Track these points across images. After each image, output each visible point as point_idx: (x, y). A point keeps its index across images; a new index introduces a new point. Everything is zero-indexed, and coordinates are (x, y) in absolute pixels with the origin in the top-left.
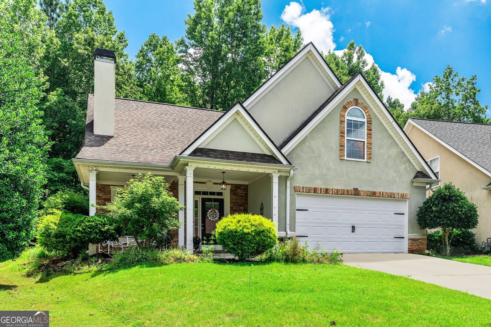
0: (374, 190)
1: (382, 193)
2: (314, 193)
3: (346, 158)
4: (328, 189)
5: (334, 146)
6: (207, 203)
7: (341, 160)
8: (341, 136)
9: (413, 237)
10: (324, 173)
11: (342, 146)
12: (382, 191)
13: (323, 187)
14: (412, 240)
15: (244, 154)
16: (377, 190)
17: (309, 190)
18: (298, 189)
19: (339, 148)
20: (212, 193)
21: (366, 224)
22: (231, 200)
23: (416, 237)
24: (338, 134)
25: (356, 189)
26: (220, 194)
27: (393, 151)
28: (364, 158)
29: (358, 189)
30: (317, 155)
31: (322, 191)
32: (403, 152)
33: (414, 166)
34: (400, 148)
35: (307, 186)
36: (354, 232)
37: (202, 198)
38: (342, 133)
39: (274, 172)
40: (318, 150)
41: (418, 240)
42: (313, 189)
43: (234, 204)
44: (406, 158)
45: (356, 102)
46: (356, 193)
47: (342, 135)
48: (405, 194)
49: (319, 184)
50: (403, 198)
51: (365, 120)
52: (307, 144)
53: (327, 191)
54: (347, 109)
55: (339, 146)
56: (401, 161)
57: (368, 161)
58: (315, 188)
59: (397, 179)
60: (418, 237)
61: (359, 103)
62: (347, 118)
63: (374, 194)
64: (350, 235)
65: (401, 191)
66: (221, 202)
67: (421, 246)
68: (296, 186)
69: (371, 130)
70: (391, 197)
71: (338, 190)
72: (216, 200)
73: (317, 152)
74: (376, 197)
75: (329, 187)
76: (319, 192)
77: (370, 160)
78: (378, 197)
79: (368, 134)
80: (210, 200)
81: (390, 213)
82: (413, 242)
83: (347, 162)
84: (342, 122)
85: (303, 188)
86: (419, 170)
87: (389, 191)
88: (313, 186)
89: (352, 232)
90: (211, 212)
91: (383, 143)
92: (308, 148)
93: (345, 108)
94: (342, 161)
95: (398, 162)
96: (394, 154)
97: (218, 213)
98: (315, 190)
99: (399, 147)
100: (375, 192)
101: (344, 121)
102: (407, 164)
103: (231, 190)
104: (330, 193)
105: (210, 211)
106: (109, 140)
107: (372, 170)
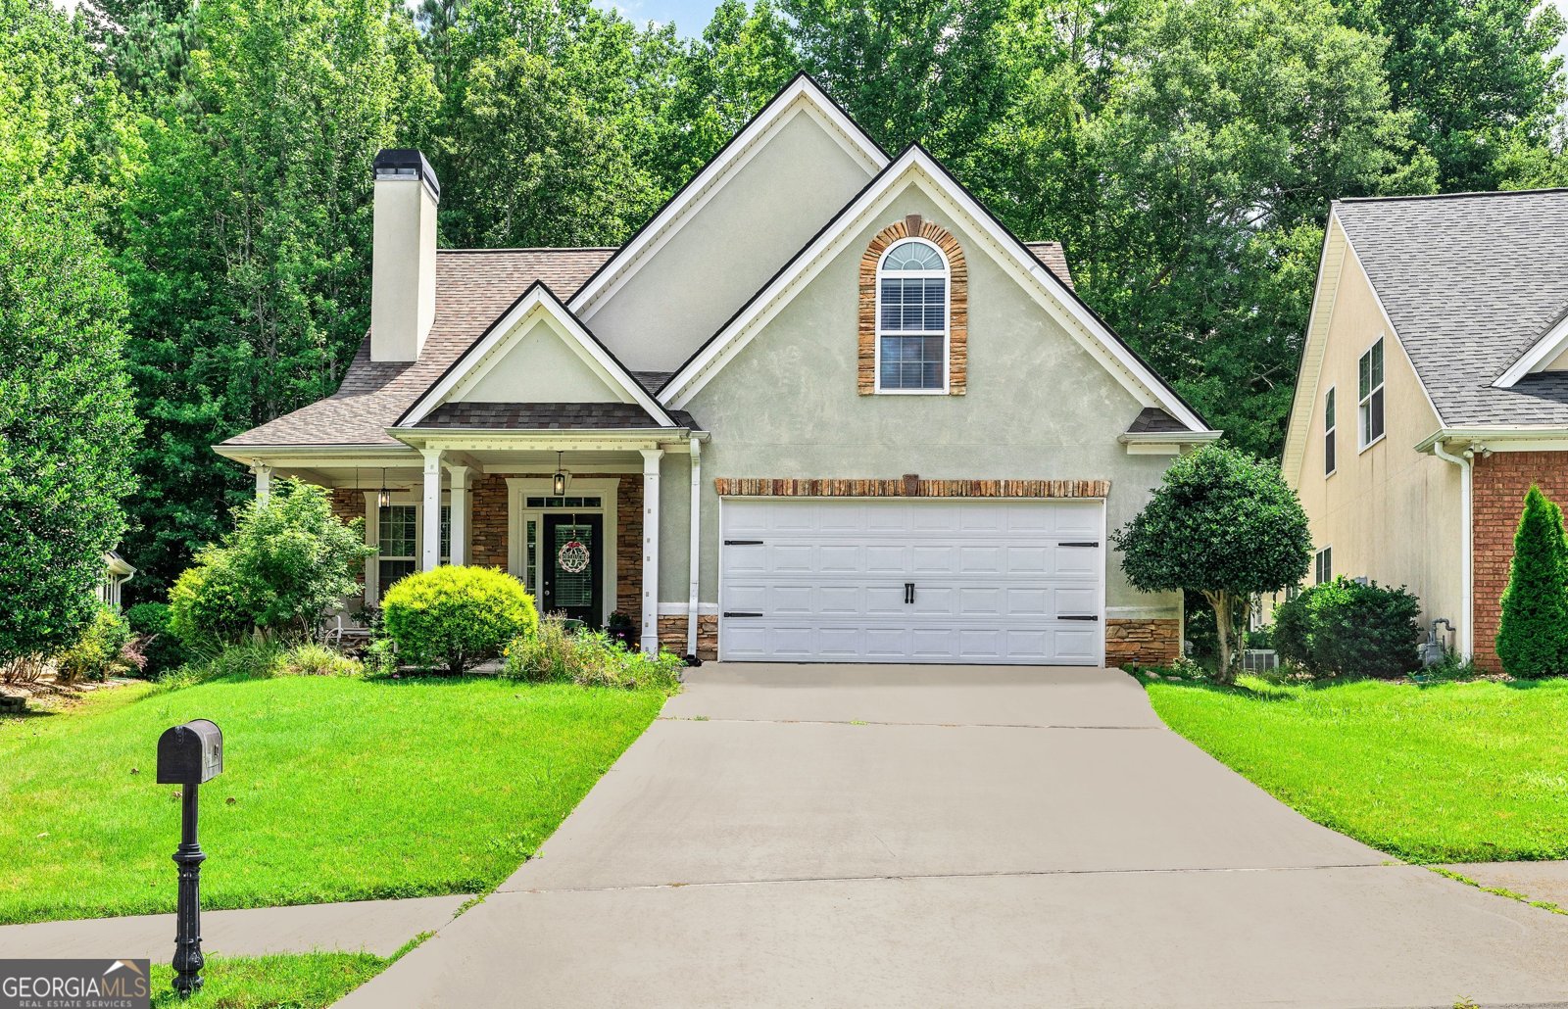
0: (974, 478)
1: (1002, 484)
2: (774, 494)
3: (877, 389)
4: (816, 482)
5: (841, 359)
6: (558, 527)
7: (862, 395)
8: (861, 329)
9: (1123, 618)
10: (807, 436)
11: (865, 356)
12: (1003, 478)
13: (803, 476)
14: (1120, 628)
15: (562, 406)
16: (986, 476)
17: (759, 488)
18: (726, 487)
19: (855, 363)
20: (574, 502)
21: (956, 579)
22: (619, 518)
23: (1134, 617)
24: (853, 323)
25: (911, 479)
26: (594, 502)
27: (1050, 355)
28: (941, 385)
29: (916, 477)
30: (785, 390)
31: (800, 489)
32: (1086, 354)
33: (1129, 394)
34: (1076, 343)
35: (754, 477)
36: (912, 601)
37: (545, 516)
38: (866, 320)
39: (646, 447)
40: (787, 374)
41: (1142, 625)
42: (771, 484)
43: (629, 527)
44: (1096, 373)
45: (915, 225)
46: (913, 487)
47: (863, 325)
48: (1091, 484)
49: (791, 470)
50: (1084, 493)
51: (946, 274)
52: (755, 362)
53: (814, 487)
54: (882, 249)
55: (856, 357)
56: (1078, 383)
57: (955, 391)
58: (776, 482)
59: (1063, 439)
60: (1145, 617)
61: (923, 225)
62: (881, 274)
63: (975, 488)
64: (900, 611)
65: (1076, 475)
66: (596, 521)
67: (1156, 645)
68: (719, 480)
69: (963, 300)
70: (1040, 493)
71: (850, 485)
72: (581, 519)
73: (786, 381)
74: (981, 495)
75: (824, 476)
76: (790, 491)
77: (963, 388)
78: (991, 495)
79: (953, 314)
80: (566, 519)
81: (1042, 543)
82: (1123, 633)
83: (884, 403)
84: (865, 288)
85: (740, 482)
86: (1147, 403)
87: (1029, 476)
88: (769, 476)
89: (907, 601)
90: (568, 550)
91: (1009, 334)
92: (759, 372)
93: (876, 247)
94: (864, 398)
95: (1066, 385)
96: (1052, 363)
97: (588, 554)
98: (778, 487)
99: (1071, 339)
100: (978, 484)
101: (873, 286)
102: (1104, 391)
103: (620, 490)
104: (825, 493)
105: (565, 547)
106: (399, 373)
107: (969, 419)
